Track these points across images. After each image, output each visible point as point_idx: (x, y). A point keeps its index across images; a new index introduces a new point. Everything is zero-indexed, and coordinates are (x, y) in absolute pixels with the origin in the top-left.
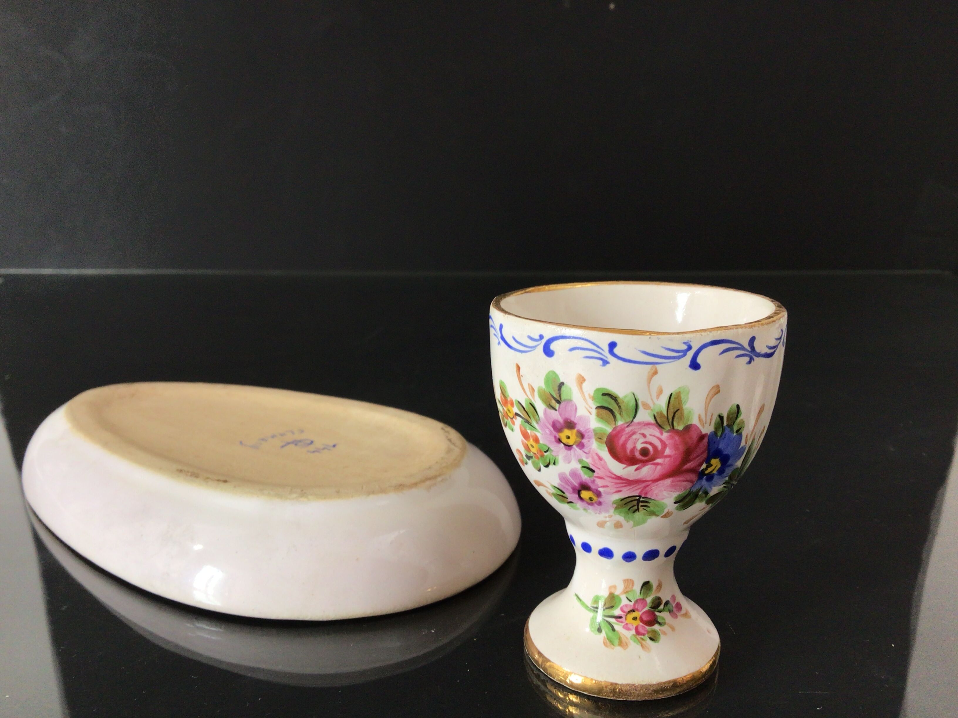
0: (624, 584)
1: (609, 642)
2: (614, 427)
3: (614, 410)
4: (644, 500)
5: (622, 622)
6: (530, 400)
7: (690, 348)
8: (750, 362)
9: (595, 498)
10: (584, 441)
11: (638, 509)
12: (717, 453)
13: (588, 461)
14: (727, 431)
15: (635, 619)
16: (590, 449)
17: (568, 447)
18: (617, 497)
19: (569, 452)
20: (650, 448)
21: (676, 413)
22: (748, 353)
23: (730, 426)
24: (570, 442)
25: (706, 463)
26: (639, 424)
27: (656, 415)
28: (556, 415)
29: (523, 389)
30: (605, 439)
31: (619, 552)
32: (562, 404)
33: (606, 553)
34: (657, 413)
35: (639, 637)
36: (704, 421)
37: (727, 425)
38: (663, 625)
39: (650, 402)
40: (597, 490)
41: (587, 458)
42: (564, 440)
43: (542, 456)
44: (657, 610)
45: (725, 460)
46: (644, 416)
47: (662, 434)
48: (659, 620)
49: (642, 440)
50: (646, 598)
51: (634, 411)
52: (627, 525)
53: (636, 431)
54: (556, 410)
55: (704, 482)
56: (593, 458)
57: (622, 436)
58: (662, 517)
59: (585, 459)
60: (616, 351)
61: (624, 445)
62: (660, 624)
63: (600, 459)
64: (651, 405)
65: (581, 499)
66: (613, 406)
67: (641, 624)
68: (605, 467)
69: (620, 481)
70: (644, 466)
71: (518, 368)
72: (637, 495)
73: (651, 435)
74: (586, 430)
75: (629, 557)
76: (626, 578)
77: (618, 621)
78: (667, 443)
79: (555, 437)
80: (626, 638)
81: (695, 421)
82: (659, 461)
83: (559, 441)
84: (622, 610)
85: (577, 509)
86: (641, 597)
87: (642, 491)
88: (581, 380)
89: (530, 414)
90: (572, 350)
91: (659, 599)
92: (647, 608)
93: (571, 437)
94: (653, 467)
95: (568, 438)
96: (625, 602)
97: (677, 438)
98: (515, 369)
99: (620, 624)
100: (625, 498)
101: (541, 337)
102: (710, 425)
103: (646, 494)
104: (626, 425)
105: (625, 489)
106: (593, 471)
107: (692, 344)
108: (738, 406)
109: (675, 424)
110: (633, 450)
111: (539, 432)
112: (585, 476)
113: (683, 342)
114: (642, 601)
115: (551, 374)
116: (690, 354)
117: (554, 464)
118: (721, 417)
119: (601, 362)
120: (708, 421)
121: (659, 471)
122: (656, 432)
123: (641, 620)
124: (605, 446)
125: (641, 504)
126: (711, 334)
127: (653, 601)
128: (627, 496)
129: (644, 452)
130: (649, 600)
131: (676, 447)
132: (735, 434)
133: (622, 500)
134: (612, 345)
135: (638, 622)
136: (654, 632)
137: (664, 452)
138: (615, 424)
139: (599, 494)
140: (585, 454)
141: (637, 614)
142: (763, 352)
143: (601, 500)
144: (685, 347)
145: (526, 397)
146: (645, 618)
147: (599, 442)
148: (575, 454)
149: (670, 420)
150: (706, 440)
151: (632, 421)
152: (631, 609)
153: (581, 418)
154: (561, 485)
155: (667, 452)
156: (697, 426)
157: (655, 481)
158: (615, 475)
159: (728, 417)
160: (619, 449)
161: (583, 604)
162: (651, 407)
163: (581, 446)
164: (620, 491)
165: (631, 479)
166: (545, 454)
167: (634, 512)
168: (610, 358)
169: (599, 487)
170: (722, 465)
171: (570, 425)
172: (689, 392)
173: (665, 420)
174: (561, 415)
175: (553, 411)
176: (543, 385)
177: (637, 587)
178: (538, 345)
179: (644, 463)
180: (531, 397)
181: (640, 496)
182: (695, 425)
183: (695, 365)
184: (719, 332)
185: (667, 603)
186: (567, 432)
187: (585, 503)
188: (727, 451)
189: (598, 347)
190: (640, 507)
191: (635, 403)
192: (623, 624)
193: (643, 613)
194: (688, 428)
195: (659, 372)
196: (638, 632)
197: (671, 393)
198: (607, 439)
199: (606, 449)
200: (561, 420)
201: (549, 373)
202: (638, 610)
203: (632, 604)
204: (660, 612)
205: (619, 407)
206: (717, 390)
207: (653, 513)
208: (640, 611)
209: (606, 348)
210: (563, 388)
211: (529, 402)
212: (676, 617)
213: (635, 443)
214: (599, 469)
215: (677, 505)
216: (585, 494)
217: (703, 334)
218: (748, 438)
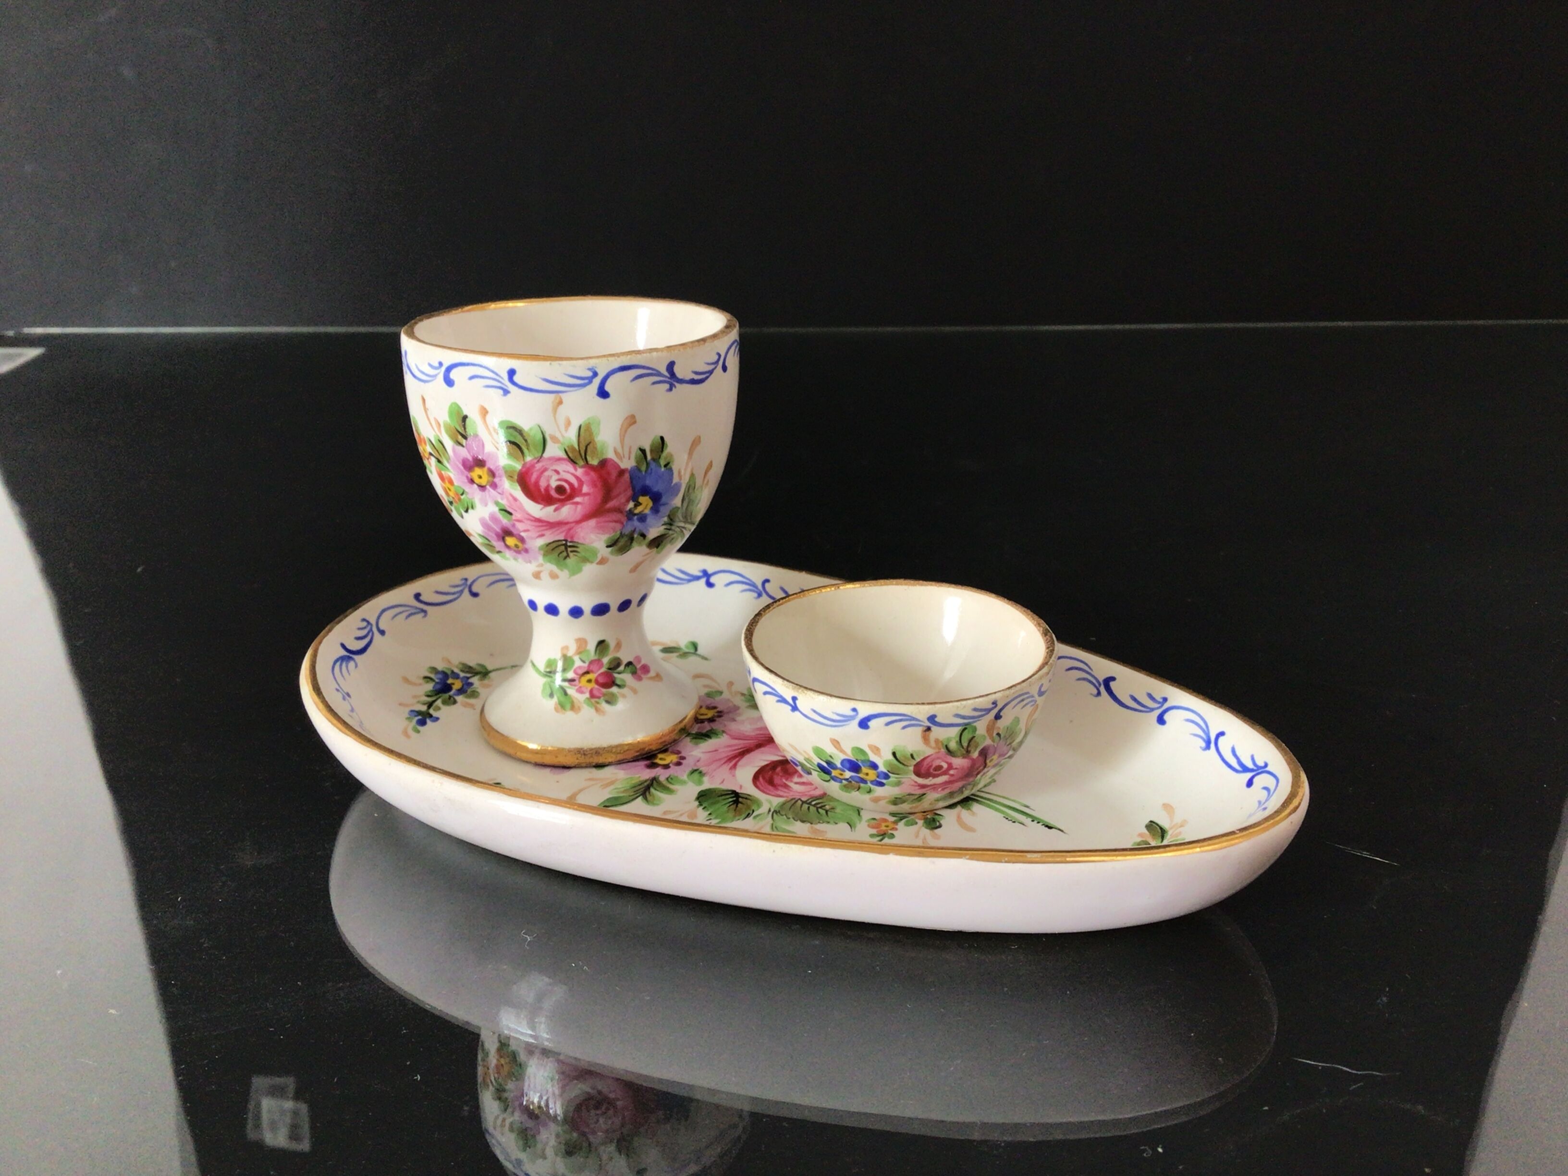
0: (577, 643)
1: (561, 706)
2: (523, 463)
3: (520, 444)
4: (571, 544)
5: (575, 685)
6: (438, 436)
7: (595, 374)
8: (670, 389)
9: (520, 544)
10: (496, 480)
11: (568, 556)
12: (645, 491)
13: (504, 502)
14: (653, 465)
15: (589, 681)
16: (503, 489)
17: (482, 487)
18: (541, 542)
19: (484, 493)
20: (567, 486)
21: (589, 447)
22: (667, 379)
23: (656, 460)
24: (483, 482)
25: (633, 501)
26: (550, 459)
27: (567, 449)
28: (464, 453)
29: (431, 424)
30: (516, 477)
31: (564, 608)
32: (469, 439)
33: (552, 610)
34: (568, 447)
35: (593, 700)
36: (622, 455)
37: (653, 459)
38: (623, 688)
39: (558, 435)
40: (520, 535)
41: (502, 499)
42: (477, 480)
43: (460, 499)
44: (615, 671)
45: (656, 498)
46: (553, 450)
47: (576, 470)
48: (618, 682)
49: (555, 477)
50: (602, 658)
51: (542, 445)
52: (564, 574)
53: (547, 467)
54: (462, 446)
55: (636, 523)
56: (508, 499)
57: (532, 474)
58: (598, 564)
59: (500, 501)
60: (516, 378)
61: (537, 483)
62: (619, 686)
63: (515, 499)
64: (561, 438)
65: (508, 547)
66: (519, 440)
67: (596, 686)
68: (521, 508)
69: (541, 524)
70: (563, 506)
71: (424, 400)
72: (563, 539)
73: (564, 471)
74: (496, 468)
75: (576, 612)
76: (577, 637)
77: (571, 685)
78: (583, 480)
79: (467, 477)
80: (579, 701)
81: (610, 455)
82: (578, 499)
83: (472, 481)
84: (575, 672)
85: (507, 559)
86: (596, 658)
87: (567, 534)
88: (484, 412)
89: (440, 453)
90: (472, 378)
91: (618, 659)
92: (603, 670)
93: (483, 476)
94: (573, 507)
95: (480, 477)
96: (578, 663)
97: (592, 474)
98: (421, 402)
99: (573, 687)
100: (550, 543)
101: (441, 364)
102: (629, 459)
103: (572, 537)
104: (536, 461)
105: (547, 533)
106: (510, 514)
107: (598, 370)
108: (662, 438)
109: (589, 458)
110: (547, 488)
111: (451, 472)
112: (505, 521)
113: (587, 368)
114: (597, 662)
115: (453, 406)
116: (597, 382)
117: (472, 508)
118: (643, 451)
119: (501, 392)
120: (627, 455)
121: (580, 511)
122: (570, 467)
123: (597, 682)
124: (517, 485)
125: (569, 549)
126: (619, 359)
127: (610, 662)
128: (552, 541)
129: (560, 489)
130: (605, 660)
131: (594, 485)
132: (663, 469)
133: (548, 545)
134: (512, 373)
135: (593, 685)
136: (613, 695)
137: (581, 490)
138: (524, 460)
139: (522, 540)
140: (499, 495)
141: (592, 676)
142: (688, 378)
143: (526, 546)
144: (590, 374)
145: (434, 433)
146: (601, 680)
147: (511, 480)
148: (490, 496)
149: (583, 455)
150: (627, 476)
151: (541, 456)
152: (585, 670)
153: (489, 454)
154: (486, 533)
155: (585, 489)
156: (613, 461)
157: (578, 522)
158: (534, 517)
159: (651, 451)
160: (532, 488)
161: (537, 670)
162: (560, 441)
163: (494, 486)
164: (542, 535)
165: (551, 521)
166: (462, 497)
167: (565, 558)
168: (511, 387)
169: (521, 532)
170: (653, 504)
171: (480, 463)
172: (600, 422)
173: (577, 454)
174: (469, 452)
175: (460, 448)
176: (448, 419)
177: (592, 646)
178: (438, 374)
179: (563, 502)
180: (439, 434)
181: (566, 541)
182: (611, 460)
183: (603, 394)
184: (629, 356)
185: (629, 664)
186: (478, 471)
187: (512, 551)
188: (658, 488)
189: (497, 374)
190: (569, 552)
191: (542, 436)
192: (576, 688)
193: (600, 675)
194: (604, 463)
195: (564, 401)
196: (592, 695)
197: (579, 425)
198: (518, 476)
199: (519, 488)
200: (470, 458)
201: (451, 405)
202: (593, 672)
203: (586, 665)
204: (619, 673)
205: (526, 441)
206: (631, 421)
207: (585, 560)
208: (595, 673)
209: (505, 376)
210: (468, 421)
211: (437, 438)
212: (640, 679)
213: (548, 481)
214: (516, 511)
215: (610, 549)
216: (510, 541)
217: (610, 359)
218: (682, 473)
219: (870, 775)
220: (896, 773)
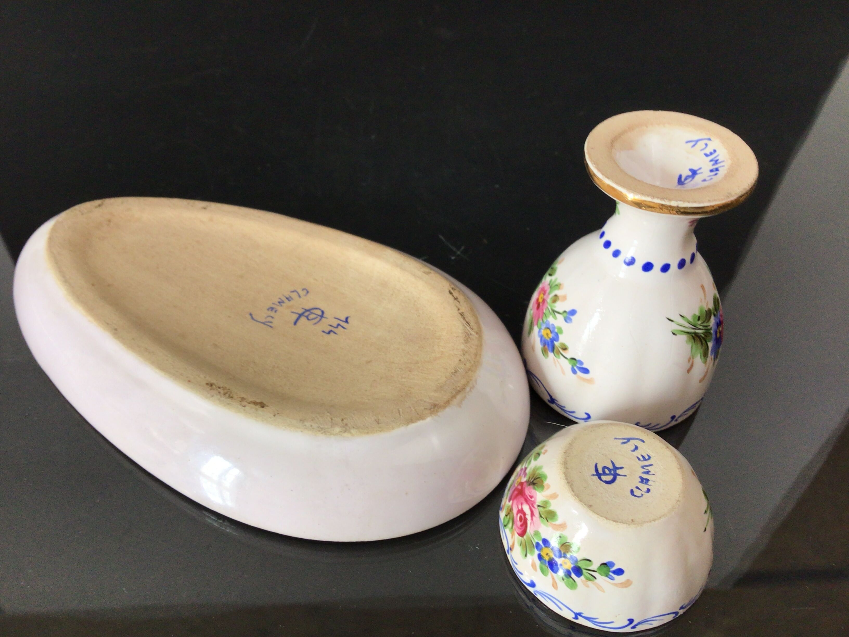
219: (546, 553)
220: (531, 543)
